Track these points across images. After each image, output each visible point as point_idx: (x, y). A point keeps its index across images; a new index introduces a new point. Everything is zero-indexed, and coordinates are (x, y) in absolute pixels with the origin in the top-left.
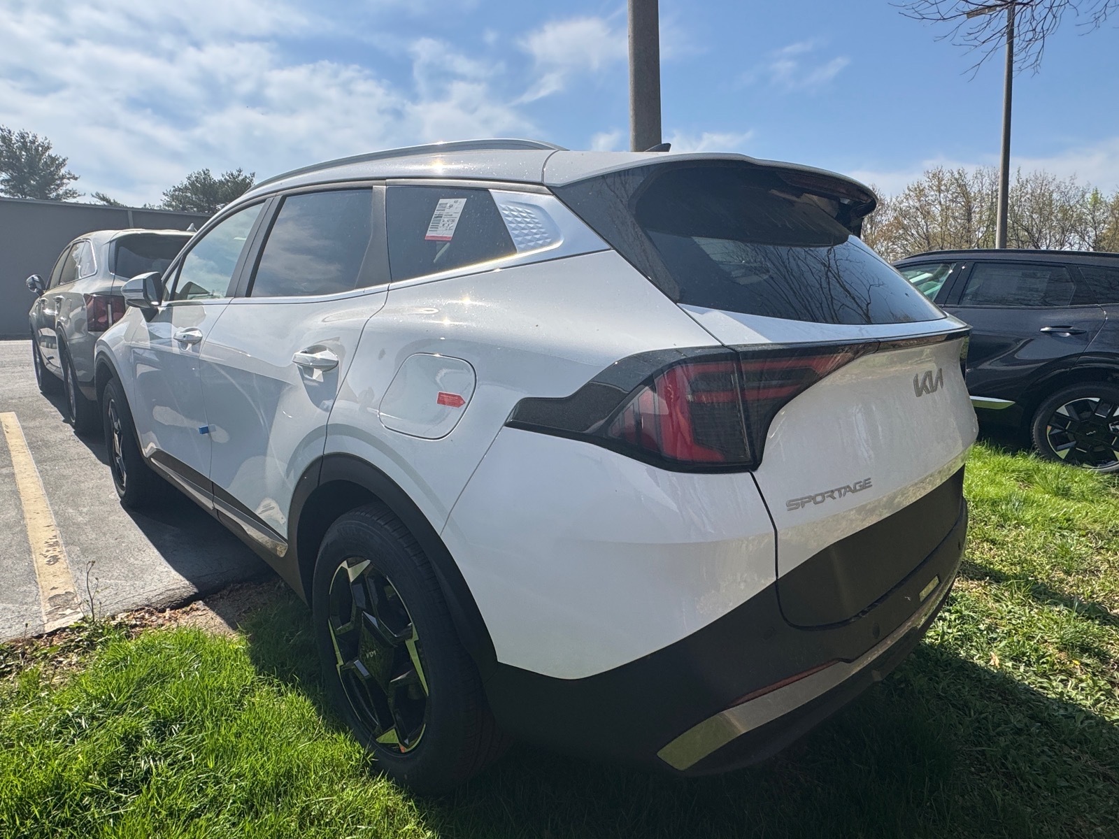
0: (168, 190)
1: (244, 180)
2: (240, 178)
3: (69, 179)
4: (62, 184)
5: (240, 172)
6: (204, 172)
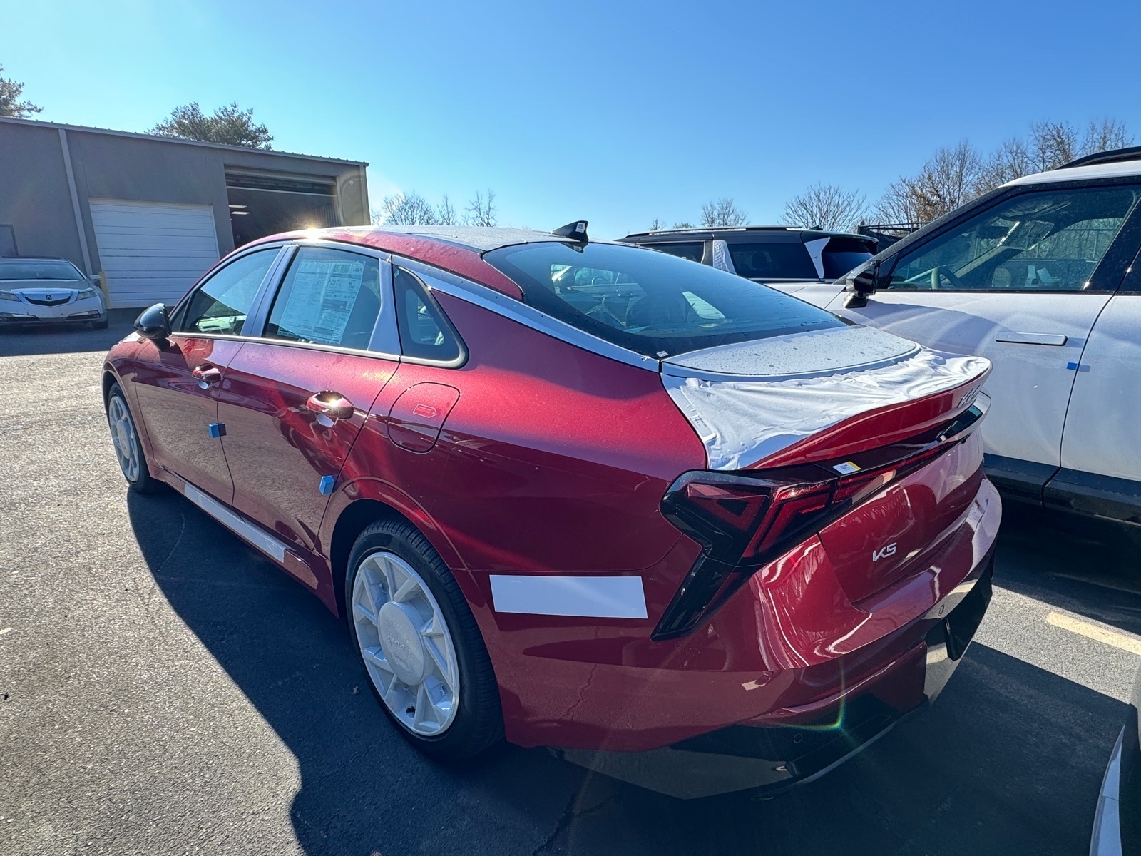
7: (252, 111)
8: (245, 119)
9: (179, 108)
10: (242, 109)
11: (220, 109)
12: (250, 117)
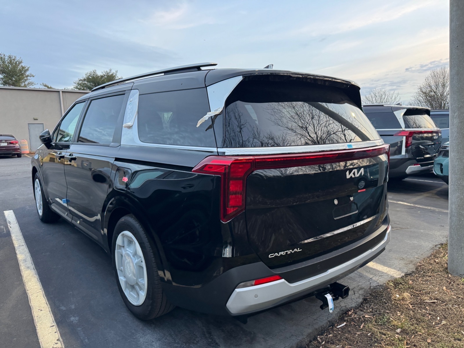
0: (76, 81)
1: (112, 74)
2: (111, 74)
3: (30, 76)
4: (27, 79)
5: (111, 70)
6: (94, 71)
7: (117, 71)
8: (114, 75)
9: (89, 72)
10: (113, 71)
11: (104, 71)
12: (116, 74)
